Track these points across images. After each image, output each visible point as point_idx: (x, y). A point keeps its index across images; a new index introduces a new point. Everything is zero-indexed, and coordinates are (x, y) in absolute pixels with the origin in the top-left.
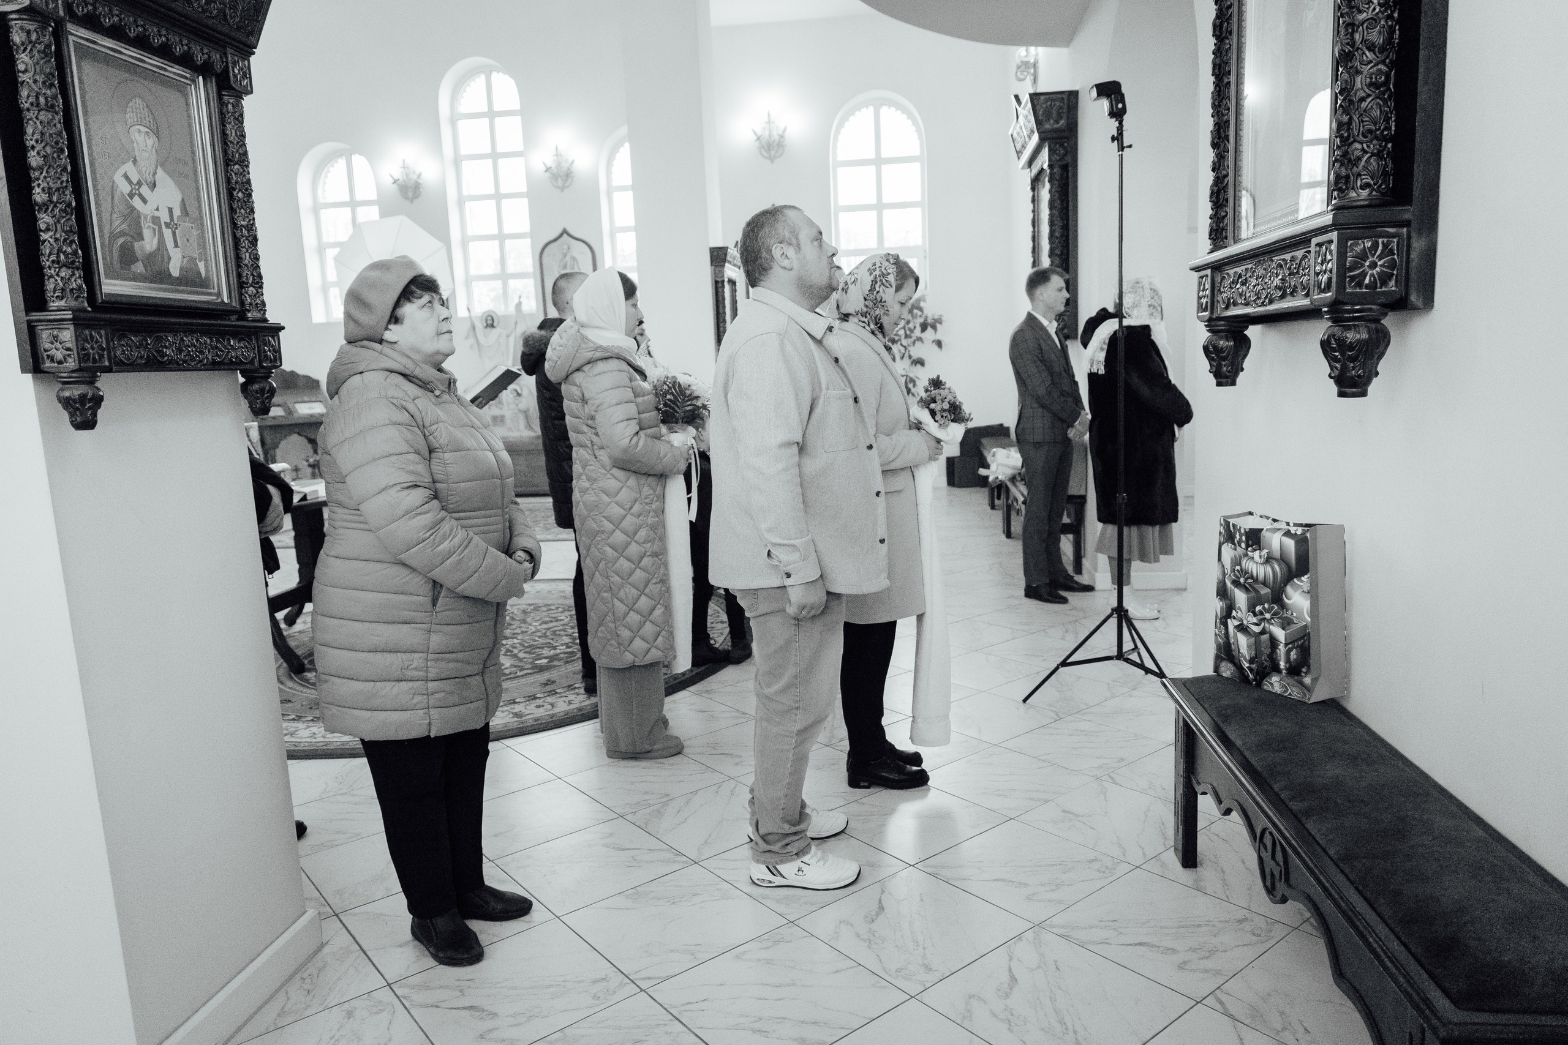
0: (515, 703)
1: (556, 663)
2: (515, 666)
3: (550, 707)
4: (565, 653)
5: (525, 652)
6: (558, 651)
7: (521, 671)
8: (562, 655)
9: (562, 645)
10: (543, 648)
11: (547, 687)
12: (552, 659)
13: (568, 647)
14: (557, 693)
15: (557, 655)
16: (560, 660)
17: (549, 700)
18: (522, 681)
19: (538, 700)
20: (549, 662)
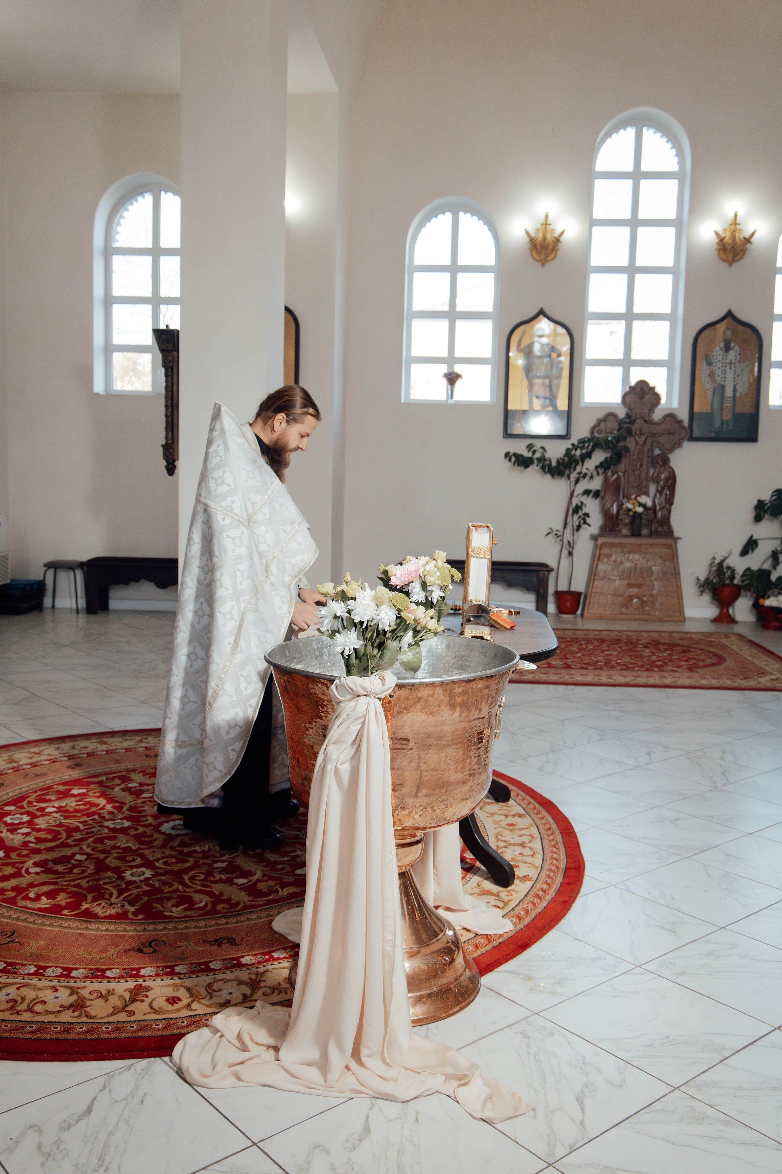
0: (107, 751)
1: (62, 788)
2: (108, 787)
3: (76, 747)
4: (50, 801)
5: (98, 805)
6: (56, 804)
7: (102, 781)
8: (53, 798)
9: (50, 813)
10: (76, 811)
11: (76, 763)
12: (66, 794)
13: (42, 809)
14: (68, 757)
15: (58, 799)
16: (58, 792)
17: (76, 752)
18: (100, 770)
19: (86, 752)
20: (70, 790)
